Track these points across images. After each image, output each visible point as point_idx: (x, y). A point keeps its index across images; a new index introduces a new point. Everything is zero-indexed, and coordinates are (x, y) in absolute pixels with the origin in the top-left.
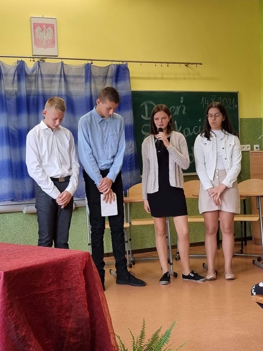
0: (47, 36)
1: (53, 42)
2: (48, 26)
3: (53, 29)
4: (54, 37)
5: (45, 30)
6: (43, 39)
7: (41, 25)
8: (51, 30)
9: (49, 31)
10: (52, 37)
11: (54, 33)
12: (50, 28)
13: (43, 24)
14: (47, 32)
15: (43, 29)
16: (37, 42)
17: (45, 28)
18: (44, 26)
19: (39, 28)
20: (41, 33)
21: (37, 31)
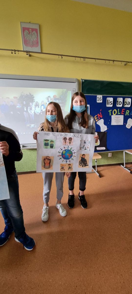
0: (33, 38)
2: (33, 30)
3: (37, 32)
5: (31, 33)
6: (30, 40)
7: (28, 29)
9: (34, 34)
19: (26, 31)
20: (29, 35)
21: (25, 33)
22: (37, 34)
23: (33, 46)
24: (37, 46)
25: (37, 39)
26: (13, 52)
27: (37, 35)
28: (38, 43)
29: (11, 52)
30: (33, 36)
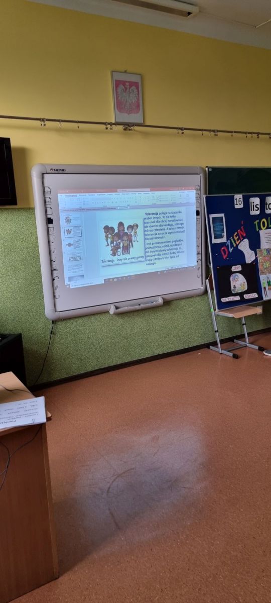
0: (132, 99)
2: (132, 84)
3: (137, 88)
5: (128, 90)
6: (126, 102)
7: (124, 83)
8: (135, 90)
9: (133, 91)
10: (136, 100)
11: (138, 95)
12: (134, 88)
13: (126, 82)
14: (130, 93)
15: (126, 89)
16: (120, 106)
17: (128, 87)
18: (127, 84)
19: (121, 87)
20: (124, 94)
21: (119, 90)
23: (130, 112)
24: (138, 112)
25: (138, 99)
27: (137, 93)
28: (138, 106)
29: (104, 126)
30: (131, 95)
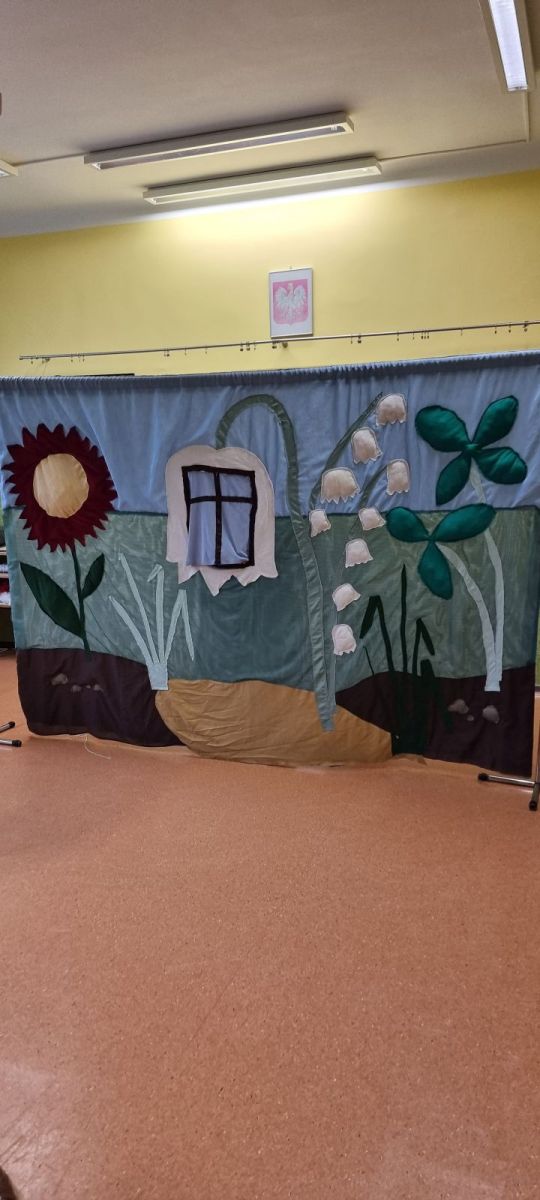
0: (293, 303)
1: (305, 312)
2: (296, 283)
3: (306, 287)
4: (306, 302)
5: (291, 292)
6: (289, 308)
7: (285, 285)
8: (303, 291)
9: (299, 292)
10: (303, 303)
11: (307, 296)
12: (300, 288)
13: (289, 282)
14: (294, 296)
15: (288, 292)
16: (277, 315)
17: (292, 288)
18: (291, 285)
19: (282, 289)
20: (285, 298)
21: (279, 294)
22: (307, 292)
23: (291, 322)
24: (304, 319)
26: (245, 347)
27: (304, 294)
28: (305, 311)
29: (239, 347)
30: (295, 298)
